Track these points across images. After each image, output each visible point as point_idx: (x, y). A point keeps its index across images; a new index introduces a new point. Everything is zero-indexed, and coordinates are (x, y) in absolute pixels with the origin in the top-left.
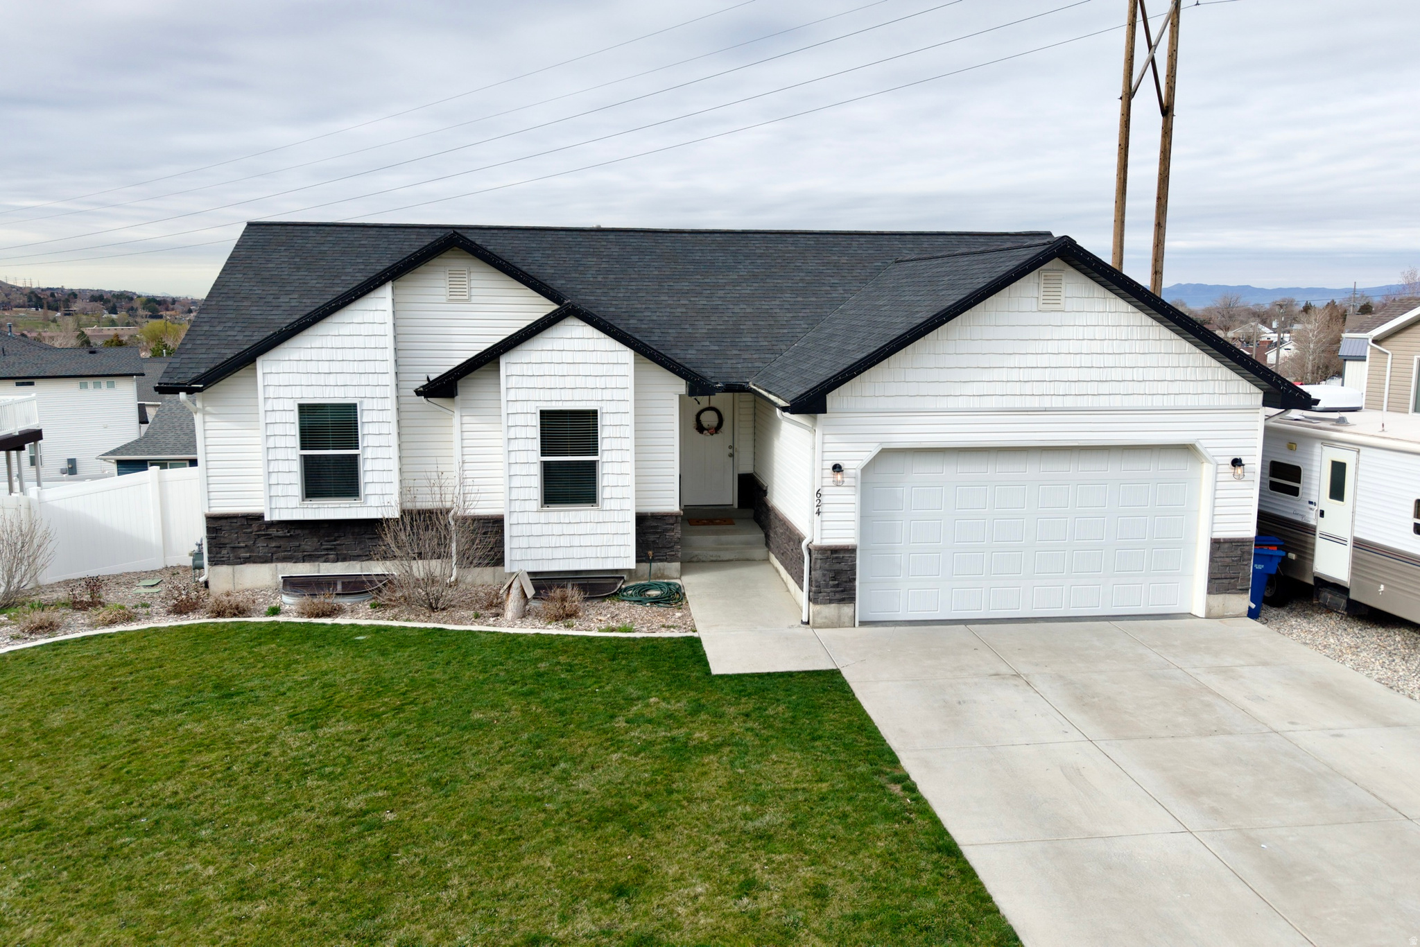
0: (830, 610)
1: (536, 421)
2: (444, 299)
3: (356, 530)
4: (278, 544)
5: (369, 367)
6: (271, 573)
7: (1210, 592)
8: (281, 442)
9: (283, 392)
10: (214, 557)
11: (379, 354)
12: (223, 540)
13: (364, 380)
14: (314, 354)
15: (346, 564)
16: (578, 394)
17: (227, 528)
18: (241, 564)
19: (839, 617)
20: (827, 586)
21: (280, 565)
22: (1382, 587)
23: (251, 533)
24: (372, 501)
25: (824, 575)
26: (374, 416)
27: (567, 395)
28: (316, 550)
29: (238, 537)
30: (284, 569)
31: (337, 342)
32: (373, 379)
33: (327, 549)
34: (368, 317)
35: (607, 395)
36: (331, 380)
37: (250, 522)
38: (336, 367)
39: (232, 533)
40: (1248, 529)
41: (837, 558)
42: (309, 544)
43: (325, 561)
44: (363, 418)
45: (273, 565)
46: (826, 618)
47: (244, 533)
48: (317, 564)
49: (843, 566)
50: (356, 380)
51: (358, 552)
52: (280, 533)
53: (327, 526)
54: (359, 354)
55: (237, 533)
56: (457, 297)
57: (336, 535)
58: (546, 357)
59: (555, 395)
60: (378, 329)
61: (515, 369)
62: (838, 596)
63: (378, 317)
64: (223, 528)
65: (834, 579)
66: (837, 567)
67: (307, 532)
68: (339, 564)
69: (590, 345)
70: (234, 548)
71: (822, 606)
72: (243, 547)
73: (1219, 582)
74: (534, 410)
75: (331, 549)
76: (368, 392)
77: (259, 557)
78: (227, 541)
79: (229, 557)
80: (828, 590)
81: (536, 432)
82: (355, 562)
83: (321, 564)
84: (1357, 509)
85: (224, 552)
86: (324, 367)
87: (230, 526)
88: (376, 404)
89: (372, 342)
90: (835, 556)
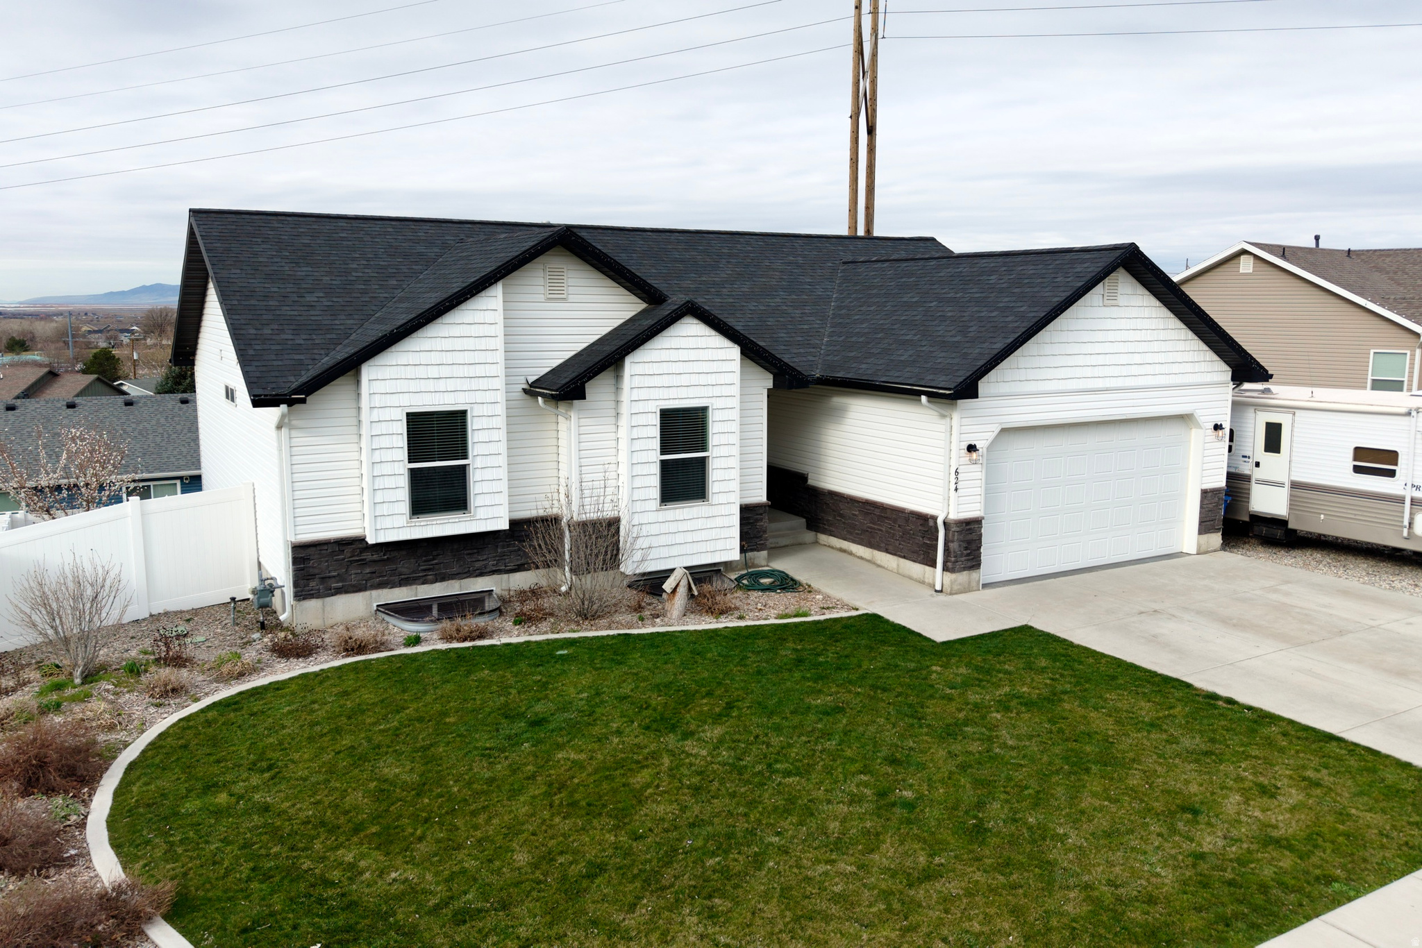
0: (962, 577)
1: (656, 420)
2: (542, 298)
3: (455, 547)
4: (372, 569)
5: (480, 370)
6: (365, 603)
7: (1200, 532)
8: (388, 455)
9: (390, 400)
10: (302, 591)
11: (490, 357)
12: (312, 571)
13: (474, 384)
14: (424, 357)
15: (445, 584)
16: (692, 392)
17: (317, 556)
18: (332, 595)
19: (970, 582)
20: (962, 555)
21: (375, 593)
22: (1322, 516)
23: (344, 559)
24: (481, 513)
25: (960, 546)
26: (484, 423)
27: (683, 392)
28: (414, 572)
29: (328, 566)
30: (379, 596)
31: (446, 344)
32: (483, 384)
33: (425, 570)
34: (479, 317)
35: (717, 391)
36: (442, 385)
37: (341, 548)
38: (445, 371)
39: (321, 562)
40: (1222, 482)
41: (970, 529)
42: (405, 567)
43: (423, 584)
44: (473, 424)
45: (367, 593)
46: (960, 584)
47: (336, 560)
48: (414, 587)
49: (974, 536)
50: (466, 385)
51: (455, 570)
52: (375, 557)
53: (425, 544)
54: (468, 358)
55: (327, 561)
56: (557, 296)
57: (435, 553)
58: (664, 355)
59: (672, 393)
60: (490, 330)
61: (638, 369)
62: (969, 564)
63: (489, 317)
64: (312, 557)
65: (966, 548)
66: (969, 537)
67: (404, 553)
68: (438, 585)
69: (702, 342)
70: (323, 578)
71: (957, 574)
72: (334, 577)
73: (1205, 527)
74: (655, 407)
75: (429, 570)
76: (479, 397)
77: (353, 586)
78: (316, 571)
79: (319, 589)
80: (963, 559)
81: (656, 432)
82: (453, 581)
83: (418, 587)
84: (1293, 458)
85: (312, 584)
86: (433, 371)
87: (319, 554)
88: (486, 410)
89: (482, 343)
90: (968, 527)
